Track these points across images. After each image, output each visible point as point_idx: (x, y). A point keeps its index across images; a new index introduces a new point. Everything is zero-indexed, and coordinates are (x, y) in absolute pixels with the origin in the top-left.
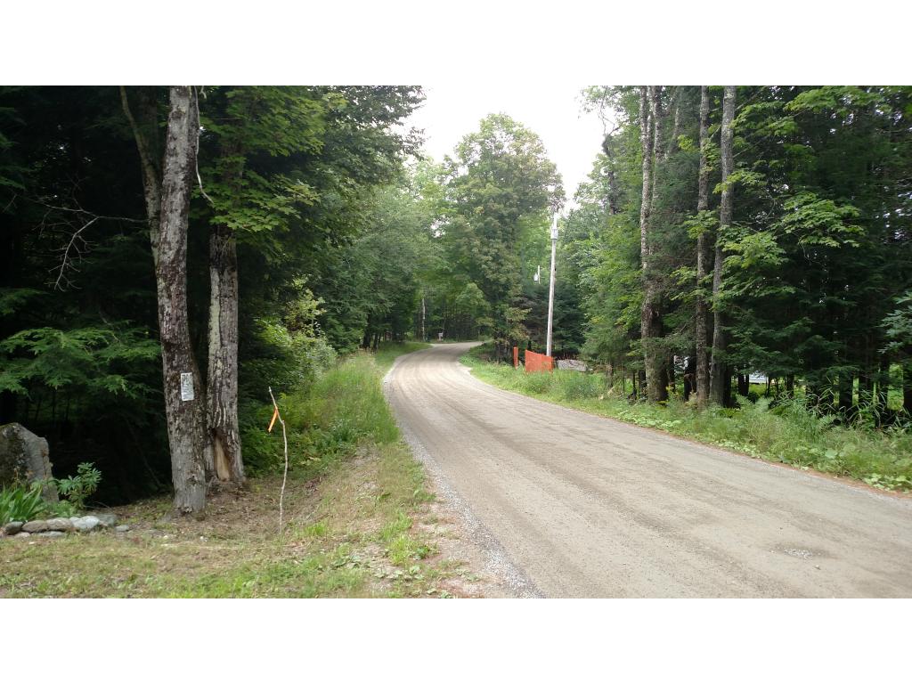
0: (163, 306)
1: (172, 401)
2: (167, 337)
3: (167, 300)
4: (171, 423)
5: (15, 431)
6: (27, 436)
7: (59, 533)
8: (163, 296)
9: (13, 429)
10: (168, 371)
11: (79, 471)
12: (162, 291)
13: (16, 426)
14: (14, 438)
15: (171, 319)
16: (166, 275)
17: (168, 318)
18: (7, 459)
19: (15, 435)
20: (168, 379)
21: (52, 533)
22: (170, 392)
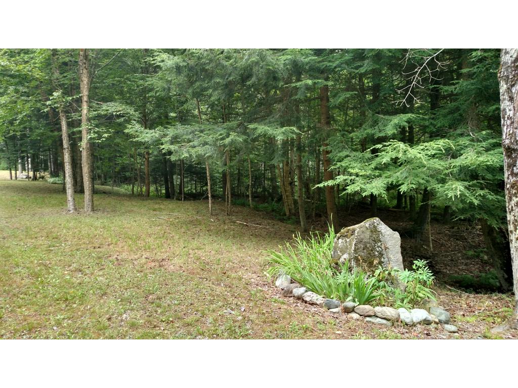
0: (505, 109)
1: (512, 210)
2: (507, 141)
3: (508, 103)
4: (511, 232)
5: (375, 224)
6: (384, 228)
7: (384, 321)
8: (504, 99)
9: (374, 222)
10: (508, 178)
11: (414, 267)
12: (503, 95)
13: (376, 220)
14: (374, 230)
15: (512, 123)
16: (508, 77)
17: (509, 122)
18: (368, 245)
19: (375, 227)
20: (508, 186)
21: (378, 319)
22: (511, 199)
